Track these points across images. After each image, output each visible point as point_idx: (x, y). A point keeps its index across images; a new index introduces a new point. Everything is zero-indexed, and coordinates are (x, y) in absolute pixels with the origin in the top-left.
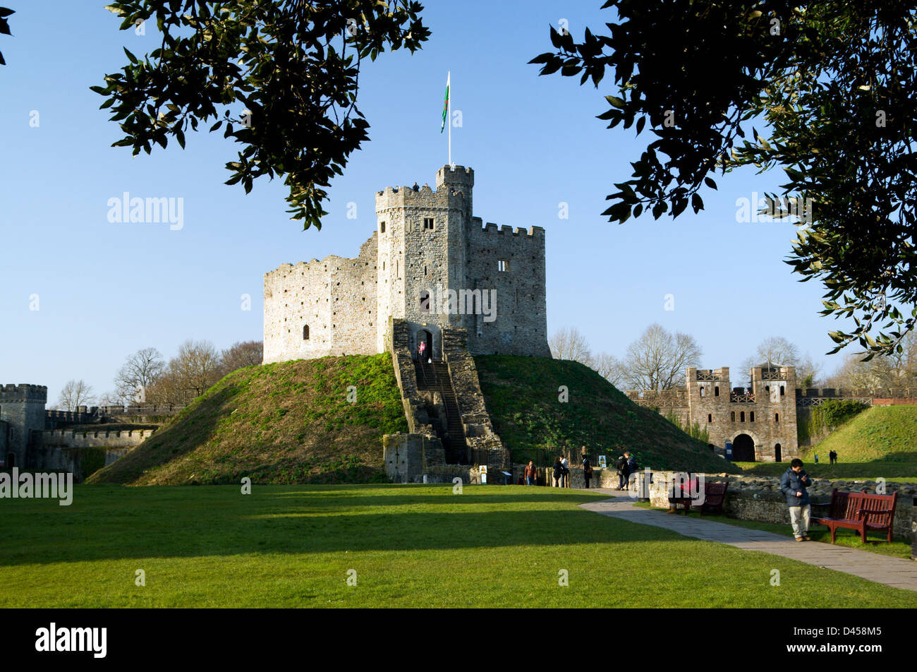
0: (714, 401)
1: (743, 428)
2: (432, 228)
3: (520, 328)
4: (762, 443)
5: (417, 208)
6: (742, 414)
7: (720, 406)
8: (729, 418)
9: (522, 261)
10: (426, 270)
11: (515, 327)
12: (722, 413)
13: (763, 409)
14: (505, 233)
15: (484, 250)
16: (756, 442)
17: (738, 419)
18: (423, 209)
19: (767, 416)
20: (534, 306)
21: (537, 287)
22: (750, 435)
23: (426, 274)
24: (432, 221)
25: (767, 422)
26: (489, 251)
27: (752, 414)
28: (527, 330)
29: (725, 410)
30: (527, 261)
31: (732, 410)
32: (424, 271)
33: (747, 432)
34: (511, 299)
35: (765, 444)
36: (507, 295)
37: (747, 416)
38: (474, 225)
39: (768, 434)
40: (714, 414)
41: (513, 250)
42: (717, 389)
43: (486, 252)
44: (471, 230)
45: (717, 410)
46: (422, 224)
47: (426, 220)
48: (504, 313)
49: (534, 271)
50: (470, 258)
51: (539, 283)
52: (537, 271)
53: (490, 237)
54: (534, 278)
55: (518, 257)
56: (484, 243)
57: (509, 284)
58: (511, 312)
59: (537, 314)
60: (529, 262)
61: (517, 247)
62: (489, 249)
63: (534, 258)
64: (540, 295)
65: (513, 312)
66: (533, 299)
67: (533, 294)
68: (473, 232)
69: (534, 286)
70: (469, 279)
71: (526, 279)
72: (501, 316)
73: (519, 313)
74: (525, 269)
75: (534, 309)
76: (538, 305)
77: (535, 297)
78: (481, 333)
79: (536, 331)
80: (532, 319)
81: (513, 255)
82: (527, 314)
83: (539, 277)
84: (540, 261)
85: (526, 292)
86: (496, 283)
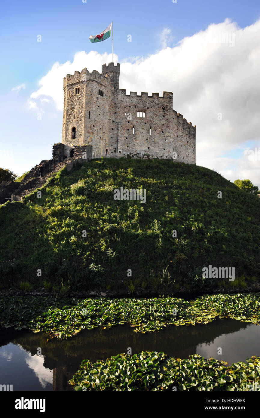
2: (79, 93)
3: (151, 148)
5: (72, 84)
9: (155, 111)
10: (75, 116)
11: (149, 148)
14: (143, 96)
15: (127, 106)
18: (75, 84)
20: (163, 136)
21: (166, 125)
23: (75, 118)
24: (79, 89)
26: (130, 107)
28: (158, 149)
30: (158, 111)
34: (146, 132)
36: (143, 130)
38: (119, 93)
41: (148, 105)
43: (128, 108)
46: (74, 92)
47: (76, 89)
48: (140, 140)
49: (164, 116)
50: (116, 111)
51: (168, 123)
52: (166, 116)
53: (131, 99)
54: (164, 120)
55: (152, 109)
56: (127, 103)
57: (144, 124)
58: (145, 139)
59: (166, 140)
60: (160, 111)
61: (151, 103)
62: (130, 105)
63: (164, 109)
64: (168, 129)
65: (147, 140)
66: (163, 132)
67: (162, 129)
68: (119, 97)
69: (163, 125)
70: (115, 122)
71: (157, 121)
72: (138, 142)
73: (152, 140)
74: (157, 115)
75: (163, 138)
76: (166, 135)
77: (164, 131)
78: (121, 151)
79: (164, 149)
80: (161, 143)
81: (148, 108)
82: (158, 140)
83: (167, 120)
84: (169, 110)
85: (158, 128)
86: (135, 124)
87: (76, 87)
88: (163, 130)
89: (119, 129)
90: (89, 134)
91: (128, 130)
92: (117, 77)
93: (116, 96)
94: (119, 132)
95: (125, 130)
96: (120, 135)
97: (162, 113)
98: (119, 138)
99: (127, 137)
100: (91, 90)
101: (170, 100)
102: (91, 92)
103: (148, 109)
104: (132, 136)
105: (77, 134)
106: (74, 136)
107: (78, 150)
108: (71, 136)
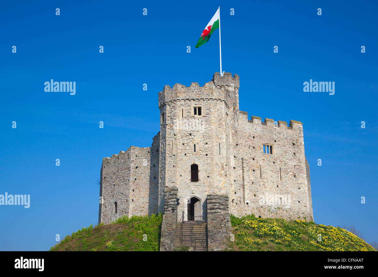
2: (200, 114)
5: (187, 99)
9: (284, 146)
14: (268, 124)
18: (193, 100)
20: (297, 182)
21: (298, 167)
23: (195, 151)
24: (200, 109)
26: (254, 137)
30: (287, 146)
32: (193, 149)
34: (275, 175)
36: (271, 173)
38: (240, 117)
41: (275, 137)
43: (252, 138)
46: (192, 111)
47: (195, 108)
48: (269, 187)
49: (295, 154)
50: (238, 142)
51: (300, 164)
52: (297, 155)
53: (255, 127)
54: (295, 160)
55: (280, 143)
56: (250, 131)
57: (273, 164)
59: (299, 188)
60: (290, 147)
61: (279, 135)
62: (254, 136)
63: (294, 144)
64: (301, 173)
65: (278, 186)
66: (295, 176)
67: (294, 172)
68: (240, 122)
69: (295, 166)
70: (237, 159)
71: (288, 161)
72: (267, 189)
73: (283, 187)
74: (286, 153)
75: (296, 185)
76: (299, 181)
77: (297, 175)
79: (299, 202)
80: (294, 192)
81: (275, 141)
82: (290, 189)
83: (299, 160)
84: (300, 147)
85: (289, 170)
86: (261, 163)
87: (193, 104)
88: (295, 174)
89: (244, 168)
90: (221, 177)
91: (254, 170)
93: (236, 120)
94: (245, 173)
95: (251, 171)
96: (246, 178)
97: (292, 150)
98: (246, 183)
99: (253, 181)
100: (219, 114)
101: (300, 132)
102: (220, 116)
103: (276, 143)
104: (259, 181)
105: (201, 175)
106: (195, 177)
107: (214, 201)
108: (190, 178)
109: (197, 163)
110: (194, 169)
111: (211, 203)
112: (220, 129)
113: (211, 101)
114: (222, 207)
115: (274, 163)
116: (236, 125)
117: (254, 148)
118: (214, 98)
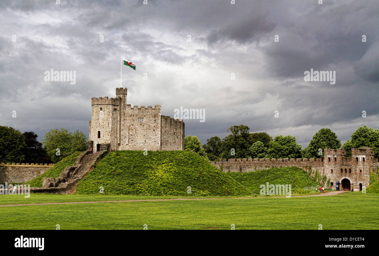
0: (334, 164)
1: (346, 176)
2: (102, 110)
3: (147, 141)
4: (354, 183)
5: (97, 104)
6: (346, 169)
7: (336, 166)
8: (340, 171)
9: (149, 118)
11: (145, 141)
12: (337, 169)
13: (354, 167)
14: (142, 109)
15: (132, 115)
16: (351, 182)
17: (344, 172)
18: (99, 105)
19: (356, 171)
21: (156, 126)
22: (349, 179)
24: (102, 108)
25: (356, 174)
26: (133, 116)
27: (350, 169)
28: (151, 142)
29: (338, 168)
30: (151, 118)
31: (341, 168)
32: (99, 125)
33: (347, 178)
34: (143, 131)
35: (355, 183)
36: (141, 130)
37: (348, 170)
38: (127, 107)
39: (356, 179)
40: (334, 169)
41: (145, 114)
42: (335, 158)
43: (132, 116)
44: (125, 109)
45: (335, 168)
46: (99, 109)
47: (100, 108)
48: (140, 136)
49: (155, 121)
50: (125, 118)
52: (156, 121)
53: (135, 111)
54: (155, 123)
55: (147, 117)
56: (131, 113)
58: (143, 136)
59: (156, 136)
60: (153, 118)
61: (147, 113)
63: (155, 116)
64: (158, 129)
65: (144, 136)
68: (127, 109)
69: (155, 126)
70: (124, 126)
71: (151, 124)
72: (138, 137)
73: (147, 136)
74: (151, 120)
75: (154, 134)
76: (156, 133)
77: (155, 130)
78: (128, 144)
79: (155, 142)
80: (153, 138)
82: (151, 136)
83: (157, 123)
84: (158, 117)
85: (151, 128)
86: (136, 127)
87: (100, 106)
91: (132, 130)
92: (125, 97)
99: (131, 134)
100: (109, 110)
101: (159, 110)
103: (145, 117)
104: (135, 134)
105: (101, 135)
106: (99, 137)
107: (102, 146)
108: (97, 136)
109: (100, 131)
110: (99, 132)
111: (101, 147)
112: (109, 117)
113: (105, 105)
114: (104, 148)
115: (143, 126)
116: (124, 111)
117: (133, 120)
118: (106, 104)
